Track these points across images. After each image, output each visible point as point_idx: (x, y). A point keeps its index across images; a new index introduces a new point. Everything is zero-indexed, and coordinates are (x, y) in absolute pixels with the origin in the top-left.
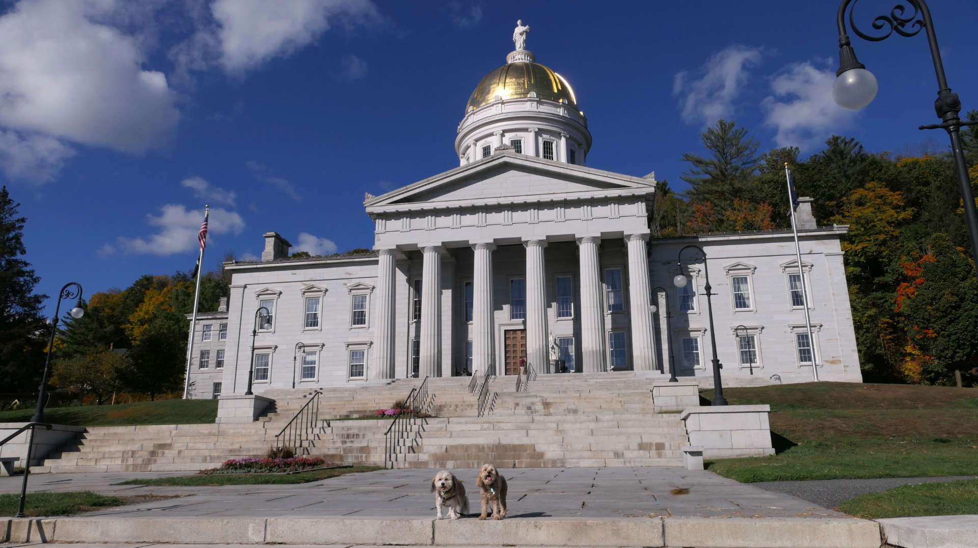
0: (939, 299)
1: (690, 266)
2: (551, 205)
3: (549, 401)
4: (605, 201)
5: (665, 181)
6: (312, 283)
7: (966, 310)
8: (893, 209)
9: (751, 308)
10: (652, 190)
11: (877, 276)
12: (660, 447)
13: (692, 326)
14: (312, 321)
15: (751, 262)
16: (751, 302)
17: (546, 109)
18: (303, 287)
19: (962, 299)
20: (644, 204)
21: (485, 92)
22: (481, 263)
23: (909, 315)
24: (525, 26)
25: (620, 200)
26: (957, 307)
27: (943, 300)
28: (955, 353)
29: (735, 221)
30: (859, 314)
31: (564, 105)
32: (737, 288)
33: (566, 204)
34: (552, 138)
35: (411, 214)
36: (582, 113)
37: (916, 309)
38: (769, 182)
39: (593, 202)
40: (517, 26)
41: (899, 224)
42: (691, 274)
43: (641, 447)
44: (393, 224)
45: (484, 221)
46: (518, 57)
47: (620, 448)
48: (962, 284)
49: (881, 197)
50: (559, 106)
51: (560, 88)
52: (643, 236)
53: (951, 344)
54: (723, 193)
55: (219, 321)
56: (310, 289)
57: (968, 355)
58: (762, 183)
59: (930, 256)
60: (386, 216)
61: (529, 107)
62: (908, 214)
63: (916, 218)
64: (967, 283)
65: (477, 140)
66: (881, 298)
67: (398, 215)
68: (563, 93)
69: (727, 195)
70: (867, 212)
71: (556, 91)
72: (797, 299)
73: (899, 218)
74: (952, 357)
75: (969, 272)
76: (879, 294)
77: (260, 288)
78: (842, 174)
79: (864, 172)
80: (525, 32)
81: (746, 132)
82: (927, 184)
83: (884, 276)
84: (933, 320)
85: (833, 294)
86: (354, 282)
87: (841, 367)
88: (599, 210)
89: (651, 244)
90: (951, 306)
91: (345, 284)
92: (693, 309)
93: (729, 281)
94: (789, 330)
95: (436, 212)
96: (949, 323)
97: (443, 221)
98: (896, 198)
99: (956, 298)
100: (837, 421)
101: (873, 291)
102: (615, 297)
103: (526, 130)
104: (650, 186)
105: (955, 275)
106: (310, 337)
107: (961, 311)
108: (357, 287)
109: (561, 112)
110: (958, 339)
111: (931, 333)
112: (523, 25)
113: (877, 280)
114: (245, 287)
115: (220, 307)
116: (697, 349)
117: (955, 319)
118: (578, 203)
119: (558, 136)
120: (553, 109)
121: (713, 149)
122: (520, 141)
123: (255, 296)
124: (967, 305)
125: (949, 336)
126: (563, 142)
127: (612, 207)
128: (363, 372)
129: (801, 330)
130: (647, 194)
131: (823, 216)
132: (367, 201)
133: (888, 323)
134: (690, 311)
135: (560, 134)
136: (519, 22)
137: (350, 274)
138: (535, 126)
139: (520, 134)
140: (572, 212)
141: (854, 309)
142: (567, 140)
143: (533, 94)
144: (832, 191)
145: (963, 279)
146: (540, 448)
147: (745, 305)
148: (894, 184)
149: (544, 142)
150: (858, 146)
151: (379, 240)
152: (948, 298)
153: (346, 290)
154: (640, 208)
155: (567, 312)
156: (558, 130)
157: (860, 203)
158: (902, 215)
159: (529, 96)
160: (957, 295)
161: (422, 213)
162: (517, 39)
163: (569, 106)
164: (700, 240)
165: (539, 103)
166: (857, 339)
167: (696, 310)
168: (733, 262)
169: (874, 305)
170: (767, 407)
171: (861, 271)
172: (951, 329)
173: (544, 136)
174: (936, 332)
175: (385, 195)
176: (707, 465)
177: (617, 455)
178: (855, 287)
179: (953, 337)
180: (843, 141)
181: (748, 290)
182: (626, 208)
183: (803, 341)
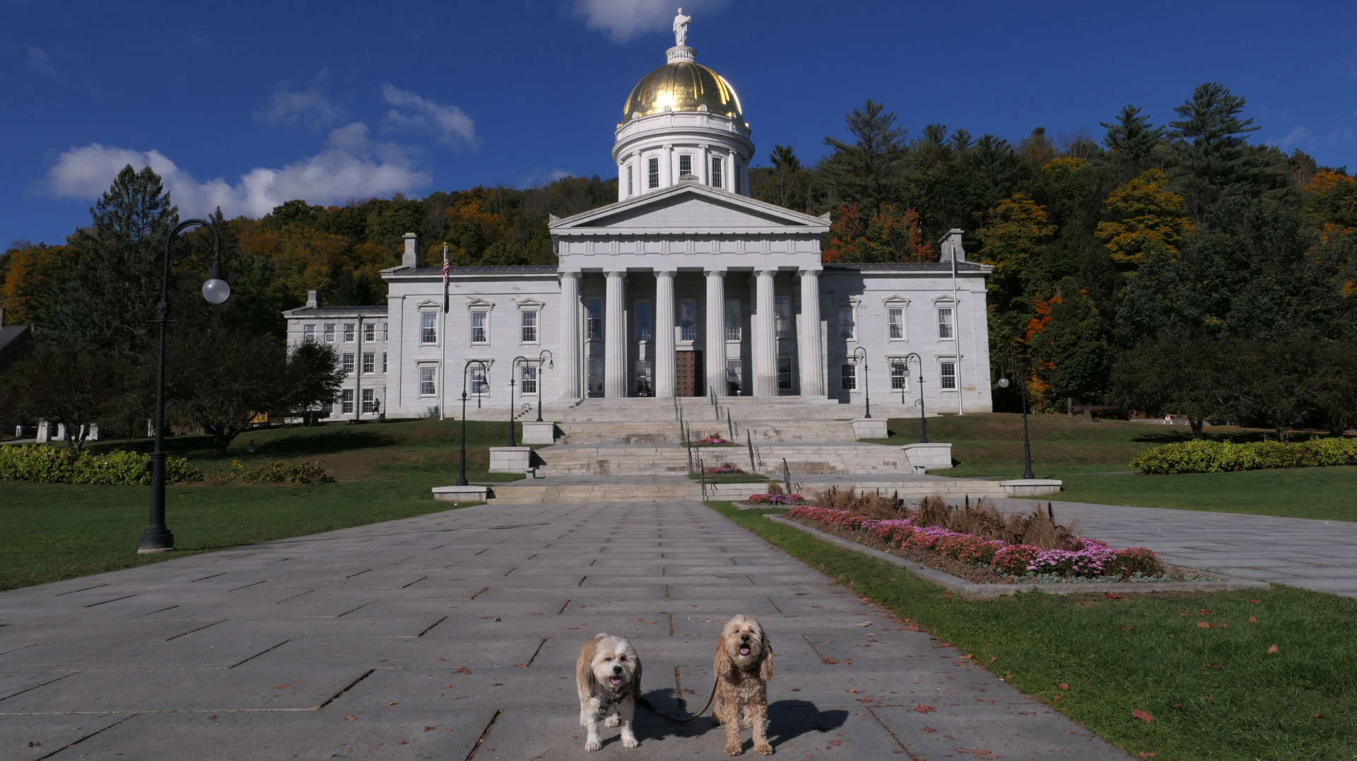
0: (1062, 336)
1: (851, 297)
2: (733, 237)
3: (778, 429)
4: (783, 237)
5: (790, 147)
6: (478, 297)
7: (1081, 348)
8: (1036, 224)
9: (903, 339)
10: (827, 229)
11: (1016, 296)
12: (895, 464)
13: (850, 353)
14: (479, 335)
15: (906, 295)
16: (904, 333)
17: (716, 124)
18: (470, 300)
19: (1079, 338)
20: (818, 241)
21: (650, 97)
22: (664, 291)
23: (1036, 349)
24: (687, 16)
25: (797, 237)
26: (1074, 345)
27: (1064, 339)
28: (1069, 383)
29: (881, 229)
30: (994, 334)
31: (733, 120)
32: (893, 320)
33: (747, 237)
34: (721, 154)
35: (596, 238)
36: (747, 125)
37: (1043, 344)
38: (917, 181)
39: (772, 237)
40: (678, 14)
41: (1040, 241)
42: (852, 304)
43: (885, 464)
44: (576, 246)
45: (667, 249)
46: (678, 56)
47: (874, 464)
48: (1080, 325)
49: (1025, 211)
50: (727, 120)
51: (728, 99)
52: (816, 272)
53: (1066, 375)
54: (865, 188)
55: (323, 322)
56: (475, 303)
57: (1079, 385)
58: (909, 180)
59: (1058, 297)
60: (570, 238)
61: (699, 122)
62: (1049, 231)
63: (1056, 235)
64: (1084, 324)
65: (642, 151)
66: (1015, 318)
67: (582, 238)
68: (731, 105)
69: (870, 191)
70: (1012, 227)
71: (724, 103)
72: (944, 331)
73: (1042, 234)
74: (1067, 386)
75: (1087, 314)
76: (1013, 313)
77: (421, 300)
78: (991, 179)
79: (1012, 180)
80: (687, 23)
81: (896, 118)
82: (1071, 197)
83: (1021, 295)
84: (1054, 354)
85: (975, 329)
86: (523, 298)
87: (975, 393)
88: (777, 245)
89: (823, 277)
90: (1069, 344)
91: (514, 299)
92: (852, 337)
93: (886, 313)
94: (935, 359)
95: (621, 238)
96: (1067, 358)
97: (627, 246)
98: (1039, 213)
99: (1074, 337)
100: (981, 450)
101: (1009, 310)
102: (782, 324)
103: (696, 146)
104: (825, 226)
105: (1075, 316)
106: (479, 352)
107: (1077, 348)
108: (526, 303)
109: (730, 127)
110: (1072, 372)
111: (1052, 366)
112: (684, 13)
113: (1014, 299)
114: (404, 298)
115: (309, 301)
116: (854, 375)
117: (1072, 355)
118: (758, 237)
119: (727, 152)
120: (722, 123)
121: (856, 132)
122: (689, 157)
123: (416, 308)
124: (1083, 343)
125: (1066, 369)
126: (731, 158)
127: (789, 243)
128: (535, 388)
129: (945, 360)
130: (823, 233)
131: (972, 248)
132: (551, 222)
133: (1019, 343)
134: (848, 340)
135: (728, 150)
136: (680, 10)
137: (518, 289)
138: (705, 142)
139: (690, 149)
140: (752, 245)
141: (990, 328)
142: (735, 157)
143: (703, 108)
144: (979, 200)
145: (1082, 320)
146: (832, 464)
147: (899, 336)
148: (1040, 198)
149: (714, 159)
150: (1009, 150)
151: (563, 262)
152: (1068, 337)
153: (514, 306)
154: (815, 245)
155: (735, 336)
156: (727, 147)
157: (1006, 217)
158: (1044, 232)
159: (699, 109)
160: (1076, 334)
161: (607, 238)
162: (678, 30)
163: (738, 121)
164: (862, 272)
165: (710, 117)
166: (991, 357)
167: (855, 338)
168: (891, 294)
169: (1009, 323)
170: (950, 445)
171: (999, 288)
172: (1068, 363)
173: (713, 152)
174: (1056, 365)
175: (570, 218)
176: (927, 472)
177: (874, 468)
178: (993, 306)
179: (1069, 370)
180: (994, 141)
181: (902, 321)
182: (803, 245)
183: (947, 369)
